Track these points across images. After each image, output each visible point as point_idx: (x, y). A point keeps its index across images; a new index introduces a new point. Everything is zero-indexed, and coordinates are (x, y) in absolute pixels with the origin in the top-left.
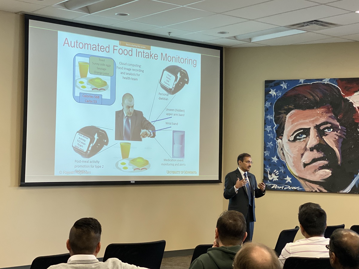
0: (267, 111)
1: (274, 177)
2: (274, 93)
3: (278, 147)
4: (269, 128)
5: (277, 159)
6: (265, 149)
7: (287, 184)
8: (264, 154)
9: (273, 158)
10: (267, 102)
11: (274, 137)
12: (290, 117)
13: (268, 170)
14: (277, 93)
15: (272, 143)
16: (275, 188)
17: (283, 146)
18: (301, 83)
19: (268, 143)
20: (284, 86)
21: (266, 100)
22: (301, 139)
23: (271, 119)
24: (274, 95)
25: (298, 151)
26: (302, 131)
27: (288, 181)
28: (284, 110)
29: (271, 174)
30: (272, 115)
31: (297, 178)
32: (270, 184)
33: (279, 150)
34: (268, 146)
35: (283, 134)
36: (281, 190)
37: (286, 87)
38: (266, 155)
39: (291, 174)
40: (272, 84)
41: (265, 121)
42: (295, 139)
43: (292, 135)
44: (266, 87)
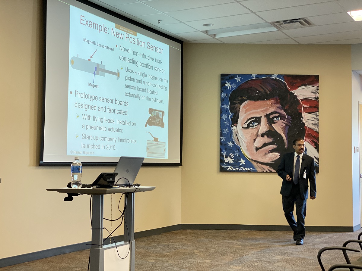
0: (223, 101)
1: (230, 160)
2: (230, 85)
3: (233, 133)
4: (225, 117)
5: (232, 144)
6: (222, 134)
7: (241, 166)
8: (221, 139)
9: (228, 143)
10: (223, 93)
11: (230, 124)
12: (244, 107)
13: (224, 154)
14: (232, 85)
15: (228, 130)
16: (231, 169)
17: (238, 133)
18: (253, 77)
19: (225, 130)
20: (238, 79)
21: (222, 92)
22: (254, 126)
23: (226, 108)
24: (229, 87)
25: (251, 137)
26: (254, 119)
27: (242, 163)
28: (239, 100)
29: (227, 157)
30: (227, 105)
31: (250, 161)
32: (226, 167)
33: (234, 136)
34: (224, 132)
35: (238, 122)
36: (236, 171)
37: (240, 80)
38: (222, 141)
39: (245, 157)
40: (228, 77)
41: (221, 110)
42: (248, 126)
43: (246, 123)
44: (222, 79)
